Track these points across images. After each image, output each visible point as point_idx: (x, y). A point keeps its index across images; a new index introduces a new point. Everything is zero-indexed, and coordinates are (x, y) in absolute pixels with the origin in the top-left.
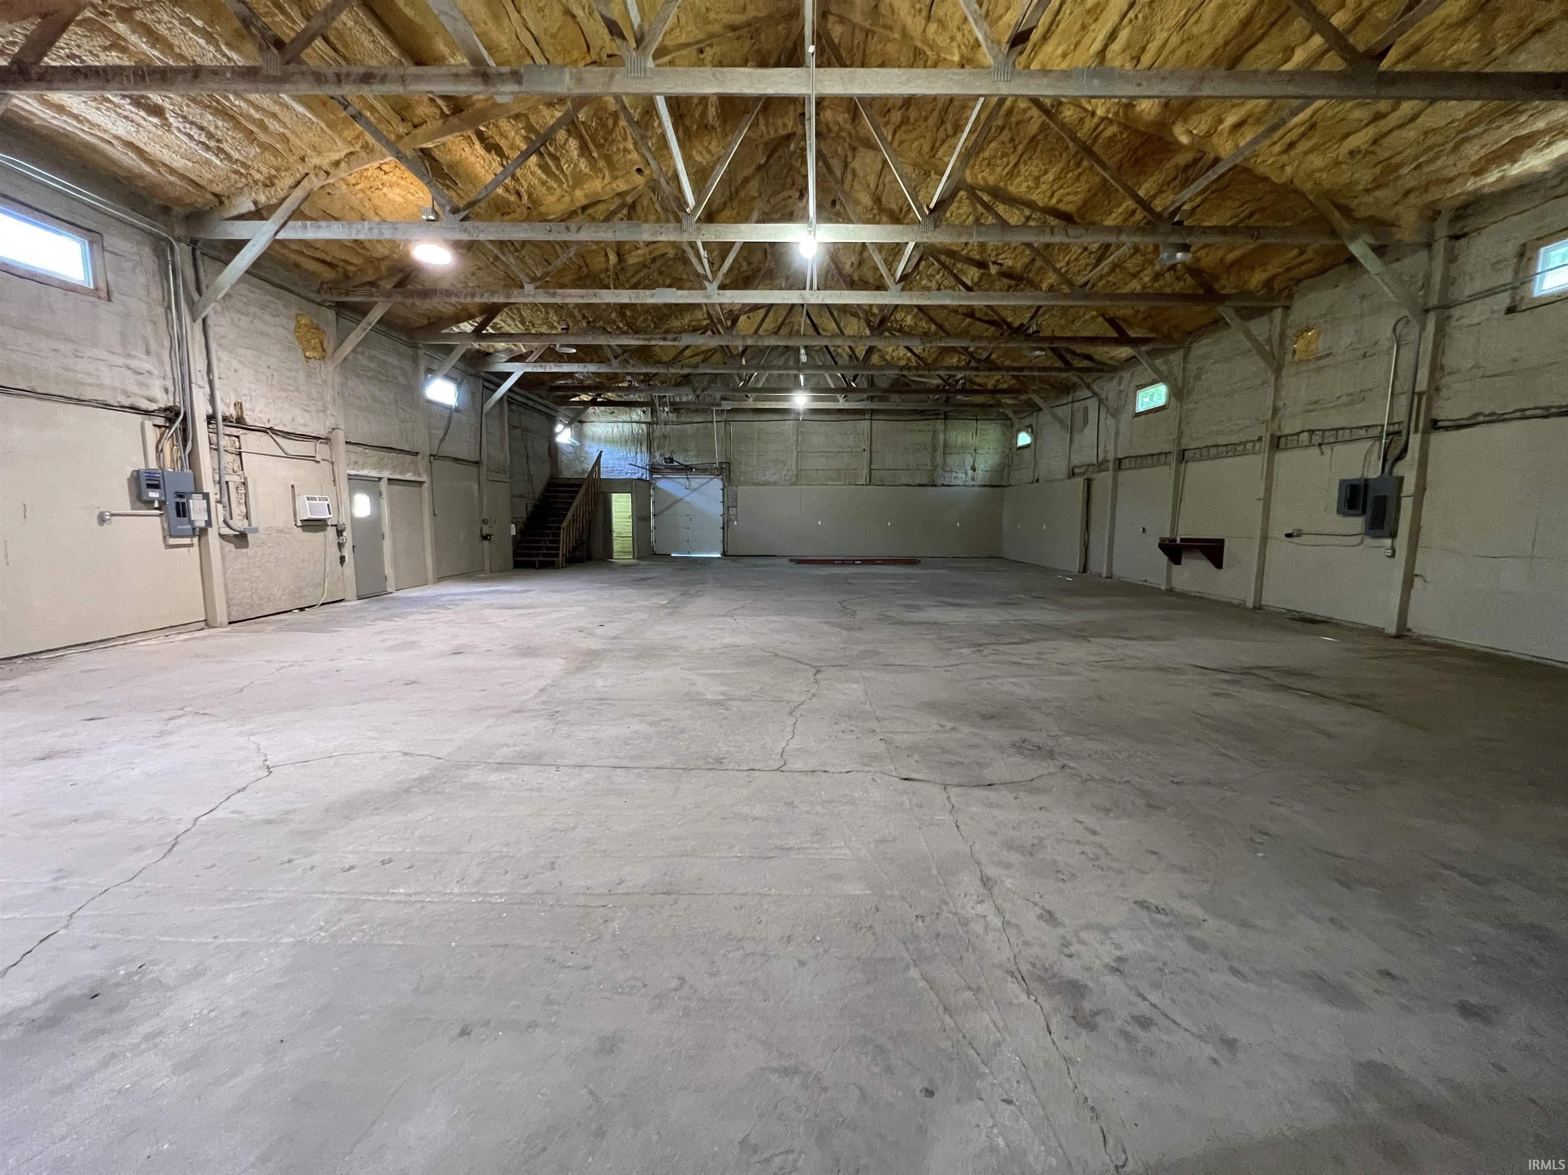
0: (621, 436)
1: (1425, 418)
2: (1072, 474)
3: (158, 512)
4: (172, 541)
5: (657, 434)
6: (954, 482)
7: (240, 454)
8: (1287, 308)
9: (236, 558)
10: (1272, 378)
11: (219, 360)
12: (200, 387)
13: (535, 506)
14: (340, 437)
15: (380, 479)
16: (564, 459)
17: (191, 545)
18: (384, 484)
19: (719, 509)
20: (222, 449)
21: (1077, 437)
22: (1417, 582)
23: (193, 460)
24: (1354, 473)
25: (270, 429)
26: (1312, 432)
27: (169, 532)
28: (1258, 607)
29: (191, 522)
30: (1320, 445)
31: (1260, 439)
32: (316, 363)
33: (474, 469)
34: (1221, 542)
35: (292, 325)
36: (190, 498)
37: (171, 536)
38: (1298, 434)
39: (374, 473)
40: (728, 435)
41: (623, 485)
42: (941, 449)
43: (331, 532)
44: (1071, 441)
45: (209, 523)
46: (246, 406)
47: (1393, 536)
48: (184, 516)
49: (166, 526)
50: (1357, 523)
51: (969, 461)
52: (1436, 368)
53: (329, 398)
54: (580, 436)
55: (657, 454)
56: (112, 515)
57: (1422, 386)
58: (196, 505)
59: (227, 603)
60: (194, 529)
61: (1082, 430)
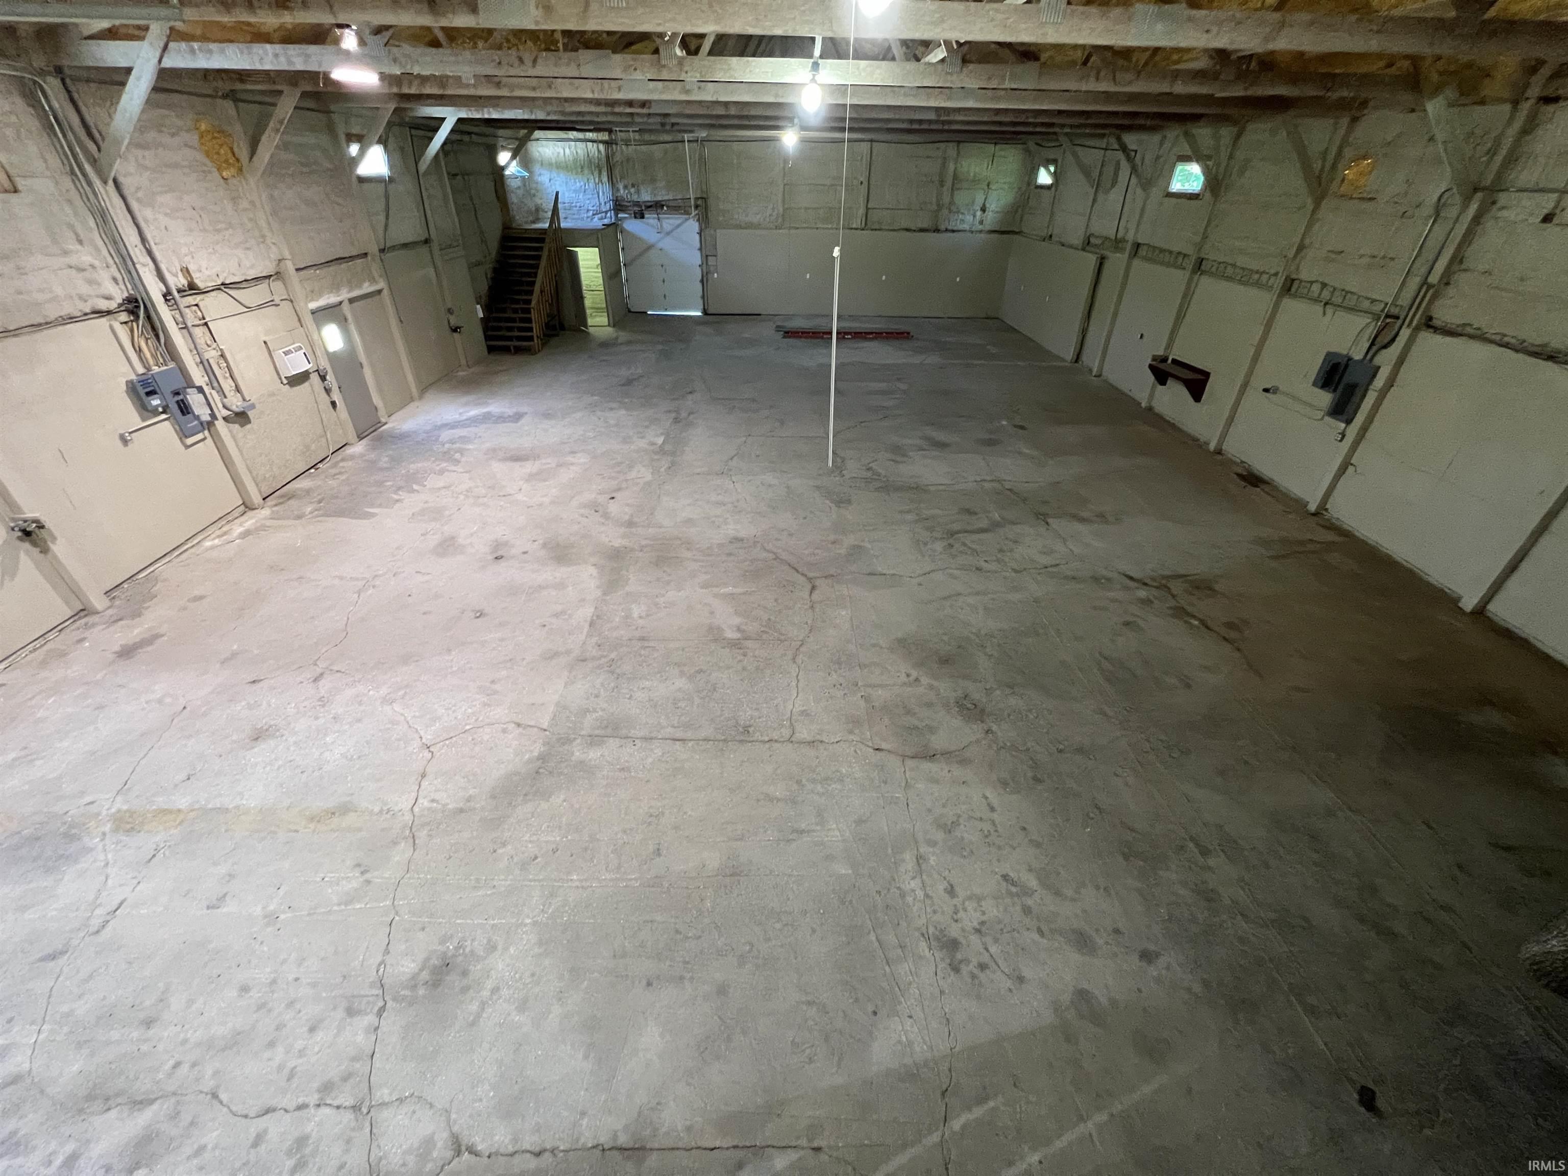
0: (575, 160)
1: (1424, 312)
2: (1087, 244)
3: (164, 416)
4: (189, 441)
5: (618, 157)
6: (961, 227)
7: (206, 324)
8: (1355, 120)
9: (245, 436)
10: (1310, 206)
11: (146, 221)
12: (144, 265)
13: (495, 270)
14: (290, 267)
15: (341, 303)
16: (513, 199)
17: (205, 439)
18: (346, 307)
19: (697, 259)
20: (189, 324)
21: (1101, 197)
22: (1351, 469)
23: (172, 353)
24: (1342, 347)
25: (223, 284)
26: (1324, 285)
27: (184, 434)
28: (1219, 452)
29: (197, 418)
30: (1326, 304)
31: (1276, 274)
32: (235, 181)
33: (424, 250)
34: (1207, 375)
35: (194, 138)
36: (186, 394)
37: (186, 437)
38: (1312, 283)
39: (332, 299)
40: (702, 161)
41: (588, 237)
42: (949, 183)
43: (315, 378)
44: (1094, 200)
45: (213, 416)
46: (192, 268)
47: (1349, 422)
48: (189, 413)
49: (178, 428)
50: (1325, 398)
51: (980, 199)
52: (1458, 259)
53: (263, 223)
54: (526, 164)
55: (621, 186)
56: (130, 433)
57: (1434, 279)
58: (194, 399)
59: (255, 482)
60: (202, 423)
61: (1107, 192)
